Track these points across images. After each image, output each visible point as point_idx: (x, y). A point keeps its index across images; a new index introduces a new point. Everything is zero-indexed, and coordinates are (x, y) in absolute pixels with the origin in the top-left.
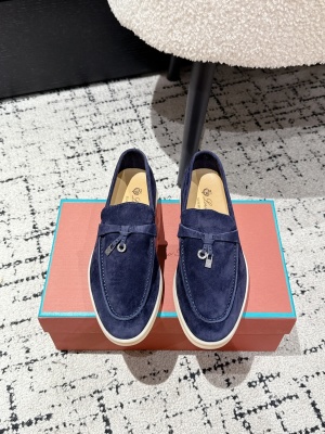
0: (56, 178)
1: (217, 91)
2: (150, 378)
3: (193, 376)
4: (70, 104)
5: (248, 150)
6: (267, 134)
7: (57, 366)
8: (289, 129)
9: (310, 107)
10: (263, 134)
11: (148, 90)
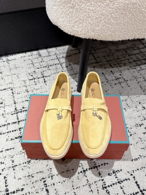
0: (25, 88)
1: (93, 52)
2: (66, 173)
3: (84, 171)
4: (31, 57)
5: (107, 76)
7: (26, 168)
8: (124, 67)
9: (132, 58)
10: (113, 70)
11: (64, 52)
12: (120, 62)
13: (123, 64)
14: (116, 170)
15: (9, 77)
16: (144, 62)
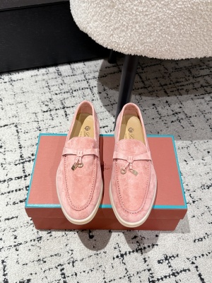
0: (35, 125)
1: (140, 70)
2: (94, 257)
3: (122, 256)
6: (171, 99)
7: (34, 248)
8: (186, 96)
9: (199, 82)
10: (169, 99)
11: (96, 69)
12: (180, 88)
13: (184, 91)
14: (169, 255)
15: (12, 107)
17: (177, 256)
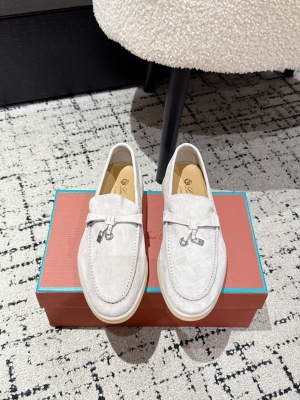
0: (46, 176)
1: (188, 101)
2: (138, 350)
3: (176, 346)
4: (57, 112)
5: (217, 151)
6: (233, 137)
7: (52, 341)
8: (252, 133)
9: (269, 114)
10: (230, 137)
11: (127, 101)
12: (244, 122)
13: (249, 127)
14: (242, 343)
15: (12, 152)
16: (293, 121)
17: (253, 343)
